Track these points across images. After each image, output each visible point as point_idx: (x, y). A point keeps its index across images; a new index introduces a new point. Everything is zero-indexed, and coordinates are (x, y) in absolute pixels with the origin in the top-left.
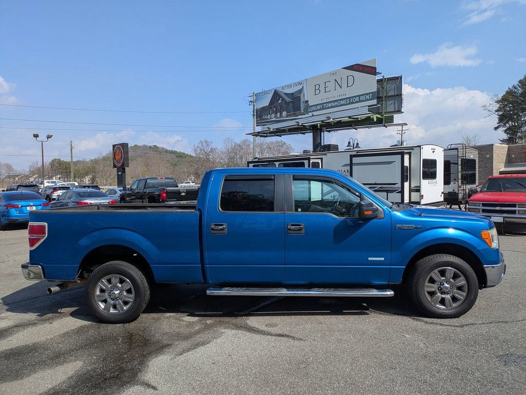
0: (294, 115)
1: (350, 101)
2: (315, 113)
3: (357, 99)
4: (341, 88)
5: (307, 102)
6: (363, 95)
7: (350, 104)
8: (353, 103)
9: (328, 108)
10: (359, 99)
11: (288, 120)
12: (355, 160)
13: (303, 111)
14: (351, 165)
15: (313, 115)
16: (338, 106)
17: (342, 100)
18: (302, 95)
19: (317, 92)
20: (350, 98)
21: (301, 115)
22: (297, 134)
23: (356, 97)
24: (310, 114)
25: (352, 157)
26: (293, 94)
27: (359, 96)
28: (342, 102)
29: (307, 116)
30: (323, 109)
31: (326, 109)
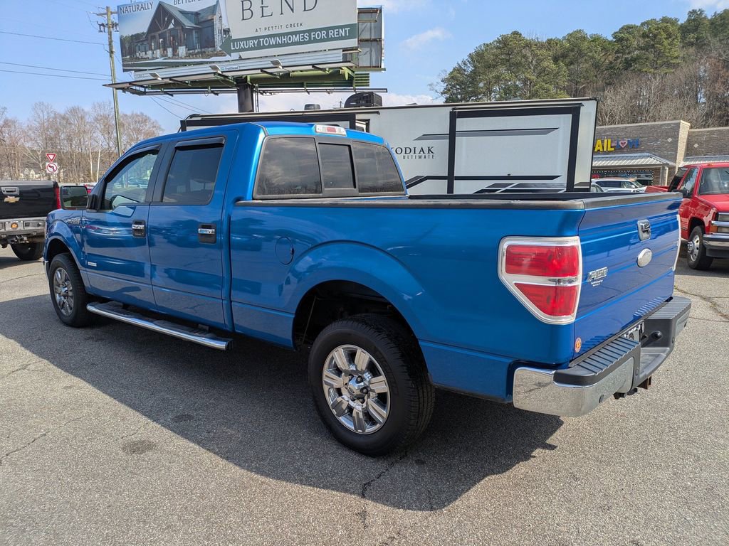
0: (202, 54)
1: (310, 36)
2: (244, 55)
3: (323, 34)
4: (292, 10)
5: (227, 31)
6: (333, 28)
7: (310, 42)
8: (315, 41)
9: (270, 46)
10: (327, 35)
11: (190, 64)
12: (462, 124)
13: (219, 49)
14: (452, 135)
15: (241, 58)
16: (288, 45)
17: (296, 33)
18: (216, 18)
19: (247, 14)
20: (309, 31)
21: (217, 55)
22: (204, 92)
23: (320, 30)
24: (235, 56)
25: (454, 117)
26: (197, 14)
27: (327, 29)
28: (296, 38)
29: (228, 58)
30: (259, 47)
31: (264, 47)
